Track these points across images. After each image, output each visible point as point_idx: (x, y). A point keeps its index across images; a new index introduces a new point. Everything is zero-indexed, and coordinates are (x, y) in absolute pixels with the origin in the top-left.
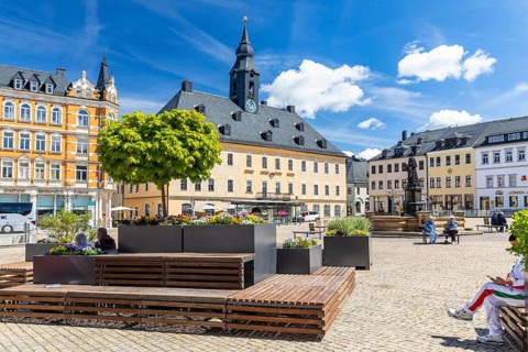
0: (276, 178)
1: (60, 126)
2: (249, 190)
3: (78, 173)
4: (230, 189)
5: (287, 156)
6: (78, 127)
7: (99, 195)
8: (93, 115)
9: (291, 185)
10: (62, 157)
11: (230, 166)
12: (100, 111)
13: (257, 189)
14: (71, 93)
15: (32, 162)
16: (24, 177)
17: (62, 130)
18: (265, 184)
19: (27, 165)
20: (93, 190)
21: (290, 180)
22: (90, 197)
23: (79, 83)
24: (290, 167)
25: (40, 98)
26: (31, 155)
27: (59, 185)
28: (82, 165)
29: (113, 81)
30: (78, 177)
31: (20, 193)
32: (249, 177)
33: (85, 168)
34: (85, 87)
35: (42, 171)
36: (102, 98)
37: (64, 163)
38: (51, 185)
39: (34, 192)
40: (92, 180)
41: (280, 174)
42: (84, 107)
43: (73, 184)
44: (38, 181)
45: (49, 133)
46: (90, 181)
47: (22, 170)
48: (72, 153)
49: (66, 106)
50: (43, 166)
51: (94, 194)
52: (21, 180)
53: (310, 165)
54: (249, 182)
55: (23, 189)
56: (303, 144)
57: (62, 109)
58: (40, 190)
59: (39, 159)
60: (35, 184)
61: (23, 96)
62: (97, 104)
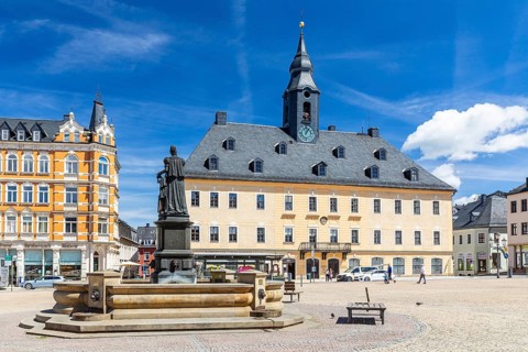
0: (332, 224)
1: (47, 175)
2: (289, 239)
3: (68, 225)
4: (261, 238)
5: (351, 193)
6: (66, 175)
7: (89, 248)
8: (82, 161)
9: (355, 233)
10: (50, 209)
11: (260, 211)
12: (89, 155)
13: (301, 238)
14: (58, 139)
15: (19, 215)
16: (12, 231)
17: (50, 179)
18: (313, 231)
19: (14, 218)
20: (82, 244)
21: (354, 225)
22: (81, 251)
23: (66, 126)
24: (354, 207)
25: (26, 147)
26: (17, 208)
27: (46, 239)
28: (71, 216)
29: (105, 119)
30: (68, 230)
31: (7, 248)
32: (288, 223)
33: (75, 219)
34: (73, 130)
35: (30, 224)
36: (91, 141)
37: (52, 215)
38: (39, 239)
39: (21, 247)
40: (82, 233)
41: (337, 218)
42: (72, 152)
43: (61, 237)
44: (25, 235)
45: (35, 183)
46: (79, 234)
47: (9, 224)
48: (61, 203)
49: (52, 152)
50: (30, 218)
51: (84, 247)
52: (9, 235)
53: (388, 204)
54: (288, 230)
55: (9, 244)
56: (376, 176)
57: (49, 157)
58: (26, 244)
59: (25, 211)
60: (23, 238)
61: (9, 147)
62: (86, 148)
